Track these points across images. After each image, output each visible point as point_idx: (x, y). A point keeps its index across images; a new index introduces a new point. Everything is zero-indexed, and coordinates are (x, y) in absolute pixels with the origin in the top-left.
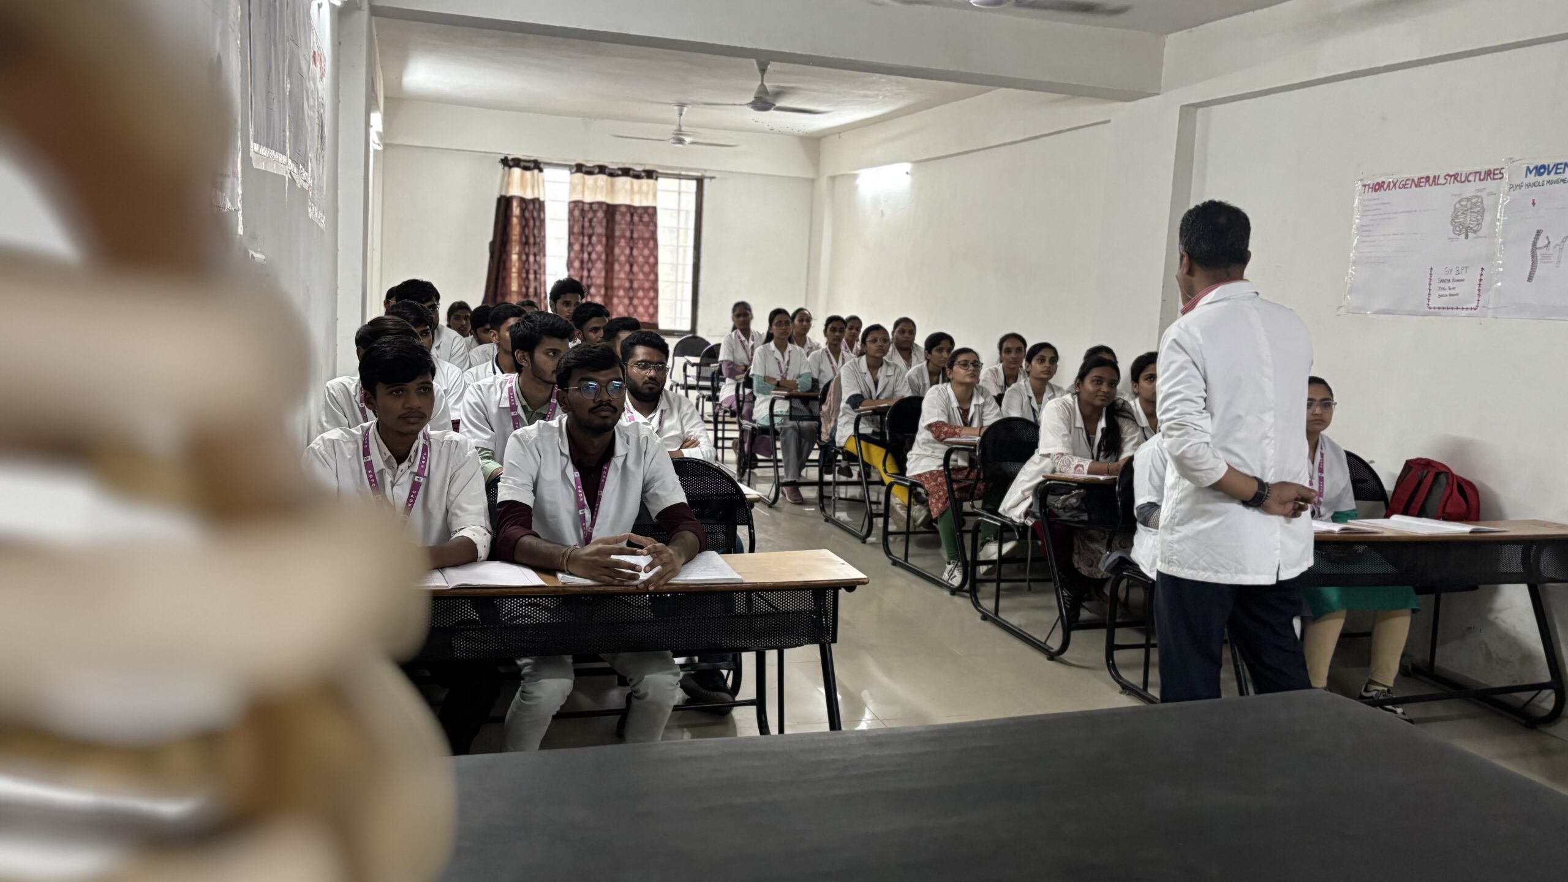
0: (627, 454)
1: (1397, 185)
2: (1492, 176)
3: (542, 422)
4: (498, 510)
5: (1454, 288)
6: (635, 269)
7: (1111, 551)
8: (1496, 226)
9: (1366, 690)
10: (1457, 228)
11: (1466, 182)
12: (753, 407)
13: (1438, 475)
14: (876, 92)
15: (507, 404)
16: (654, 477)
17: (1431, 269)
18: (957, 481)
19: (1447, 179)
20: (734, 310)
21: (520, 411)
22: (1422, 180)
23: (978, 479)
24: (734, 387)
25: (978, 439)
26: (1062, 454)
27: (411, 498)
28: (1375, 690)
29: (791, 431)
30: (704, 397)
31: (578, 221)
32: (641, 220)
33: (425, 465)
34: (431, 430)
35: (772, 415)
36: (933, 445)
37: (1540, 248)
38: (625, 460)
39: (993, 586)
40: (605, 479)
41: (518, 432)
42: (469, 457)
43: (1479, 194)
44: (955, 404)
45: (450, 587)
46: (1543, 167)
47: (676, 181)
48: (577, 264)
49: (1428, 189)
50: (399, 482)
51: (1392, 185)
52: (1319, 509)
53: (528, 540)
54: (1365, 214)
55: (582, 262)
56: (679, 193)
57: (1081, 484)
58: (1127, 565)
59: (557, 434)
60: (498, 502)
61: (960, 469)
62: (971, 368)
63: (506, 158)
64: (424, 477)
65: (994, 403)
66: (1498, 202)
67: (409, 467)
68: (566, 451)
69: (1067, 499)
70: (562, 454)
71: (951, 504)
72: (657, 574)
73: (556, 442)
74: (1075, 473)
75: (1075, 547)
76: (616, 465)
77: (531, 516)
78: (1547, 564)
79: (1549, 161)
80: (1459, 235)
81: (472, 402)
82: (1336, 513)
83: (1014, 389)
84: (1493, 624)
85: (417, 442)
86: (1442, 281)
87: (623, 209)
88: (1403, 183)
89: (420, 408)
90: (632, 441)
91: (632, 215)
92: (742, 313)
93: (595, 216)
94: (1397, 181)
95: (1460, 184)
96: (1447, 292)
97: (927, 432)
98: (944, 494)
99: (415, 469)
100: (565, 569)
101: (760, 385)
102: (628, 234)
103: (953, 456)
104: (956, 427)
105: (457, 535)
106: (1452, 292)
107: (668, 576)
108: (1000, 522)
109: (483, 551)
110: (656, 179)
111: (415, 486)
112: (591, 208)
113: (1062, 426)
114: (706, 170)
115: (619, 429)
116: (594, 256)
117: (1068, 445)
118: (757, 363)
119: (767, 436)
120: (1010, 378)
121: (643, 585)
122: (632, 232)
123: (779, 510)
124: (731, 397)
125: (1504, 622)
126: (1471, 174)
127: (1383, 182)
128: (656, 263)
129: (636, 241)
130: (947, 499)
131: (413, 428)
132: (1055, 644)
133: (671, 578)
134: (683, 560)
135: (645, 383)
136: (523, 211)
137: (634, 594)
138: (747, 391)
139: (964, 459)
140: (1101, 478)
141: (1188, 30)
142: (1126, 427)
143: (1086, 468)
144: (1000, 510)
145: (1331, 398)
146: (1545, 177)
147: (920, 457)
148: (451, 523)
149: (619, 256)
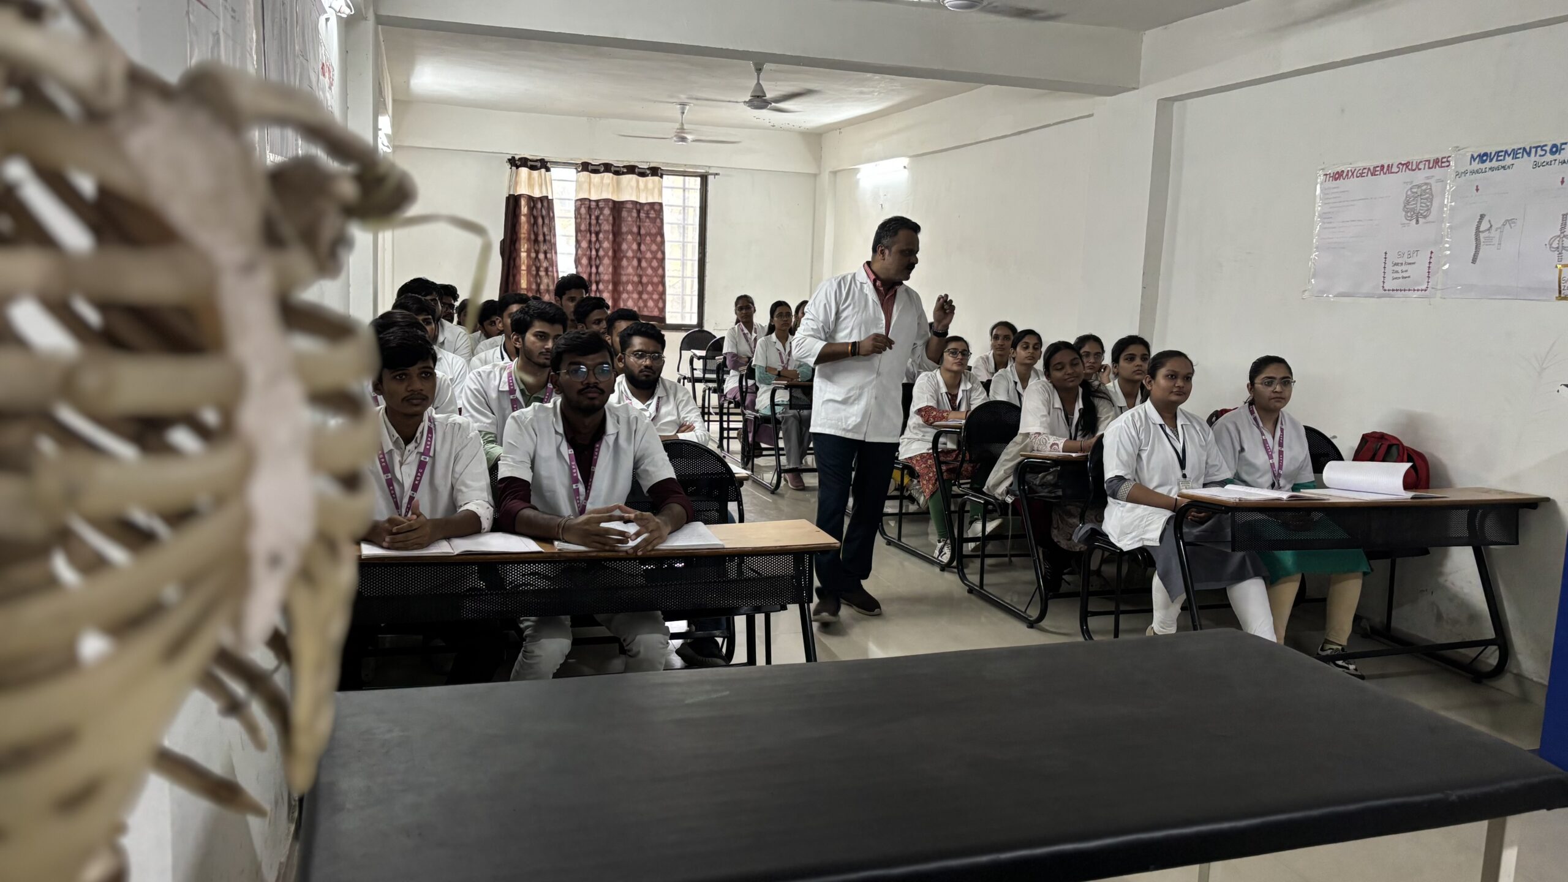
0: (618, 433)
1: (1355, 174)
2: (1440, 164)
3: (537, 404)
4: (500, 486)
5: (1406, 271)
6: (644, 264)
7: (1084, 524)
8: (1443, 212)
9: (1323, 649)
10: (1409, 214)
11: (1417, 170)
12: (756, 397)
13: (1390, 447)
14: (872, 89)
15: (507, 388)
16: (644, 455)
17: (1386, 253)
18: (945, 463)
19: (1399, 168)
20: (736, 304)
21: (518, 394)
22: (1378, 169)
23: (963, 461)
24: (737, 378)
25: (964, 422)
26: (1039, 434)
27: (419, 476)
28: (1330, 649)
29: (792, 419)
30: (709, 389)
31: (585, 219)
32: (648, 217)
33: (430, 445)
34: (436, 413)
35: (773, 404)
36: (923, 429)
37: (1483, 232)
38: (617, 439)
39: (978, 562)
40: (598, 456)
41: (516, 413)
42: (471, 438)
43: (1428, 181)
44: (944, 390)
45: (455, 554)
46: (1486, 154)
47: (682, 178)
48: (584, 261)
49: (1382, 178)
50: (407, 462)
51: (1350, 174)
52: (1279, 480)
53: (528, 512)
54: (1327, 201)
55: (590, 259)
56: (684, 190)
57: (1056, 461)
58: (1098, 536)
59: (552, 415)
60: (499, 478)
61: (949, 452)
62: (960, 356)
63: (513, 158)
64: (430, 457)
65: (981, 389)
66: (1446, 188)
67: (416, 448)
68: (561, 430)
69: (1044, 477)
70: (557, 432)
71: (940, 484)
72: (644, 540)
73: (551, 422)
74: (1051, 451)
75: (1054, 522)
76: (607, 443)
77: (530, 490)
78: (1491, 528)
79: (1492, 149)
80: (1411, 220)
81: (472, 388)
82: (1295, 485)
83: (1000, 375)
84: (1444, 588)
85: (422, 424)
86: (1396, 264)
87: (629, 206)
88: (1360, 171)
89: (421, 390)
90: (623, 420)
91: (639, 212)
92: (745, 306)
93: (601, 213)
94: (1355, 170)
95: (1411, 172)
96: (1400, 275)
97: (918, 417)
98: (934, 476)
99: (422, 449)
100: (561, 539)
101: (762, 376)
102: (635, 230)
103: (942, 440)
104: (943, 412)
105: (462, 509)
106: (1405, 275)
107: (655, 542)
108: (985, 499)
109: (486, 523)
110: (661, 177)
111: (422, 465)
112: (597, 205)
113: (1041, 406)
114: (710, 167)
115: (609, 410)
116: (601, 253)
117: (1046, 425)
118: (759, 355)
119: (769, 425)
120: (1000, 363)
121: (632, 551)
122: (639, 228)
123: (782, 496)
124: (736, 387)
125: (1453, 584)
126: (1421, 162)
127: (1343, 171)
128: (663, 259)
129: (643, 237)
130: (936, 480)
131: (418, 409)
132: (1034, 613)
133: (658, 544)
134: (669, 529)
135: (641, 371)
136: (531, 209)
137: (625, 559)
138: (750, 382)
139: (953, 442)
140: (1074, 455)
141: (1164, 27)
142: (1103, 408)
143: (1061, 446)
144: (985, 489)
145: (1290, 376)
146: (1488, 164)
147: (911, 440)
148: (456, 499)
149: (627, 251)
